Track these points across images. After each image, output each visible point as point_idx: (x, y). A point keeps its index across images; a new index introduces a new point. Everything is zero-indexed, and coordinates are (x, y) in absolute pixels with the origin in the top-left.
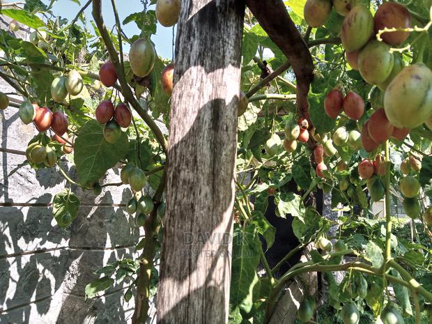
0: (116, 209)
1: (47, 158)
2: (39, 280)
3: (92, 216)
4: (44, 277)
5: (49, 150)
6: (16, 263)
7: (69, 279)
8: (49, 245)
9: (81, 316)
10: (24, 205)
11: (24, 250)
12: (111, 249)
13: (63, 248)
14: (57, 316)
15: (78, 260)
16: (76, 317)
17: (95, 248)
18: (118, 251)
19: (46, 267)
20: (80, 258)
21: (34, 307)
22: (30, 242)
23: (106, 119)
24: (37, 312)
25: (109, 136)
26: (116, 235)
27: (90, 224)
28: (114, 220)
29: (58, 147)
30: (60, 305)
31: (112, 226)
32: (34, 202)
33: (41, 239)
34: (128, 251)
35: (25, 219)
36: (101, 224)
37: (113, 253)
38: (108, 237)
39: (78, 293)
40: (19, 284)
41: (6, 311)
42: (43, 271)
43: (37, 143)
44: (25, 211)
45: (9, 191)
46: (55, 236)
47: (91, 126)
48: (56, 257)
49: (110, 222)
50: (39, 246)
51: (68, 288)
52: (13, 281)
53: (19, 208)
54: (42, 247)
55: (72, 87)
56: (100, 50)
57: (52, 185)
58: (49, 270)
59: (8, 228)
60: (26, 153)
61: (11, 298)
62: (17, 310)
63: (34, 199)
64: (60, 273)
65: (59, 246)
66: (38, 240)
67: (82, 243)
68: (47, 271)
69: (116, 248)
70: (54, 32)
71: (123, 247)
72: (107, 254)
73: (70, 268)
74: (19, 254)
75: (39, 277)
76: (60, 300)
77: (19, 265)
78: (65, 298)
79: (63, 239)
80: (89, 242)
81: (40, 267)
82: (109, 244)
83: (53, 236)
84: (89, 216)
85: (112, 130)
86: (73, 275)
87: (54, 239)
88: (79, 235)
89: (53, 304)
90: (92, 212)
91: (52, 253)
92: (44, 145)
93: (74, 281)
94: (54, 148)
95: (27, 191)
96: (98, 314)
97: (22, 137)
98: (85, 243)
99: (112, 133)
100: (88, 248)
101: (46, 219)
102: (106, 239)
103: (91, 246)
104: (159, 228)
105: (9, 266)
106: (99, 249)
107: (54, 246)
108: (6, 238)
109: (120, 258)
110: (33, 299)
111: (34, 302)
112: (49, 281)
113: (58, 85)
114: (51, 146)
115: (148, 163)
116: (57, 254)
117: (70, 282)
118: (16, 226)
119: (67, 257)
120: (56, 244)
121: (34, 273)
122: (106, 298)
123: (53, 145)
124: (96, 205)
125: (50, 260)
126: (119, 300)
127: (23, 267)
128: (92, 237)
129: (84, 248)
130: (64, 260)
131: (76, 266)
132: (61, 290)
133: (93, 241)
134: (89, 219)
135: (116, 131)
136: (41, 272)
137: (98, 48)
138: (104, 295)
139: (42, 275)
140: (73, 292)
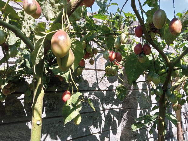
0: (140, 91)
1: (113, 72)
2: (112, 121)
3: (130, 95)
4: (114, 119)
5: (113, 68)
6: (103, 113)
7: (123, 121)
8: (114, 107)
9: (130, 138)
10: (104, 90)
11: (106, 108)
12: (140, 109)
13: (120, 108)
14: (120, 136)
15: (126, 114)
16: (128, 138)
17: (133, 109)
18: (143, 110)
19: (114, 116)
20: (127, 113)
21: (111, 131)
22: (108, 105)
23: (139, 52)
24: (112, 134)
25: (141, 60)
26: (142, 104)
27: (130, 98)
28: (140, 97)
29: (117, 67)
30: (121, 132)
31: (140, 99)
32: (107, 89)
33: (111, 104)
34: (147, 111)
35: (105, 96)
36: (134, 98)
37: (141, 112)
38: (138, 104)
39: (127, 128)
40: (105, 122)
41: (102, 132)
42: (113, 117)
43: (109, 66)
44: (105, 92)
45: (99, 85)
46: (116, 103)
47: (131, 56)
48: (117, 112)
49: (138, 97)
50: (111, 107)
51: (123, 125)
52: (103, 120)
53: (102, 91)
54: (112, 107)
55: (123, 40)
56: (127, 22)
57: (113, 82)
58: (115, 117)
59: (100, 100)
60: (105, 71)
61: (103, 127)
62: (106, 132)
63: (107, 88)
64: (119, 118)
65: (118, 107)
66: (110, 105)
67: (127, 106)
68: (114, 117)
69: (142, 109)
70: (111, 19)
71: (145, 109)
72: (139, 112)
73: (123, 117)
74: (104, 110)
75: (112, 120)
76: (121, 130)
77: (105, 114)
78: (122, 129)
79: (119, 104)
80: (130, 106)
81: (112, 116)
82: (139, 107)
83: (115, 103)
84: (129, 95)
85: (142, 57)
86: (125, 120)
87: (116, 104)
88: (126, 103)
89: (118, 131)
90: (130, 93)
91: (116, 110)
92: (112, 67)
93: (125, 122)
94: (115, 68)
95: (105, 85)
96: (137, 138)
97: (101, 64)
98: (129, 106)
99: (142, 59)
100: (130, 109)
101: (112, 96)
102: (137, 105)
103: (131, 108)
104: (166, 102)
105: (101, 115)
106: (135, 109)
107: (116, 107)
108: (99, 103)
109: (144, 114)
110: (111, 128)
111: (111, 130)
112: (116, 121)
113: (117, 41)
114: (114, 67)
115: (158, 70)
116: (118, 110)
117: (124, 123)
118: (102, 99)
119: (122, 112)
120: (117, 106)
121: (110, 118)
122: (140, 131)
123: (115, 66)
124: (131, 90)
125: (115, 113)
126: (146, 133)
127: (106, 115)
128: (131, 104)
129: (128, 109)
130: (121, 113)
131: (126, 116)
132: (120, 126)
133: (132, 106)
134: (129, 96)
135: (144, 57)
136: (112, 118)
137: (126, 22)
138: (139, 130)
139: (113, 119)
140: (125, 127)
